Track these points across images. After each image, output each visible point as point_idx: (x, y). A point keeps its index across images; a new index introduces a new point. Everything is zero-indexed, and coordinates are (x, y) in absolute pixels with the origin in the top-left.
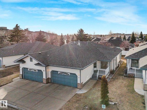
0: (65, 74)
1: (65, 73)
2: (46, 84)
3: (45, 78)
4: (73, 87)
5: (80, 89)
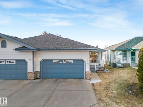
0: (64, 63)
2: (33, 80)
3: (32, 71)
4: (78, 79)
5: (90, 79)
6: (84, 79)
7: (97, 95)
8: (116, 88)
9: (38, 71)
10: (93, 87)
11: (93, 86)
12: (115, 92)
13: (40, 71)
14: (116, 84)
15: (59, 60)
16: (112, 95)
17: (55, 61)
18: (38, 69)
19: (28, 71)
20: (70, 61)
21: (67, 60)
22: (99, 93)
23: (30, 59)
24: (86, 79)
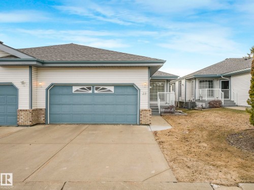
0: (96, 92)
1: (97, 89)
2: (31, 126)
3: (27, 107)
4: (123, 124)
5: (148, 125)
6: (137, 124)
7: (165, 152)
8: (206, 138)
9: (41, 109)
10: (157, 138)
11: (156, 135)
12: (206, 145)
13: (46, 109)
14: (204, 132)
15: (85, 87)
16: (200, 150)
17: (78, 88)
18: (41, 103)
19: (20, 108)
20: (109, 88)
21: (102, 87)
22: (169, 147)
23: (23, 83)
24: (140, 124)
